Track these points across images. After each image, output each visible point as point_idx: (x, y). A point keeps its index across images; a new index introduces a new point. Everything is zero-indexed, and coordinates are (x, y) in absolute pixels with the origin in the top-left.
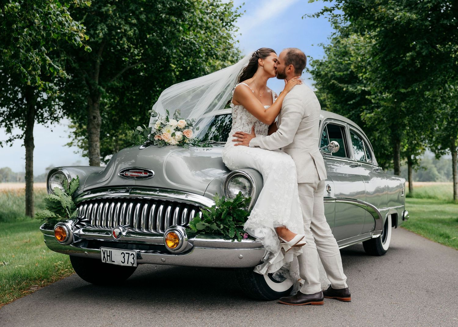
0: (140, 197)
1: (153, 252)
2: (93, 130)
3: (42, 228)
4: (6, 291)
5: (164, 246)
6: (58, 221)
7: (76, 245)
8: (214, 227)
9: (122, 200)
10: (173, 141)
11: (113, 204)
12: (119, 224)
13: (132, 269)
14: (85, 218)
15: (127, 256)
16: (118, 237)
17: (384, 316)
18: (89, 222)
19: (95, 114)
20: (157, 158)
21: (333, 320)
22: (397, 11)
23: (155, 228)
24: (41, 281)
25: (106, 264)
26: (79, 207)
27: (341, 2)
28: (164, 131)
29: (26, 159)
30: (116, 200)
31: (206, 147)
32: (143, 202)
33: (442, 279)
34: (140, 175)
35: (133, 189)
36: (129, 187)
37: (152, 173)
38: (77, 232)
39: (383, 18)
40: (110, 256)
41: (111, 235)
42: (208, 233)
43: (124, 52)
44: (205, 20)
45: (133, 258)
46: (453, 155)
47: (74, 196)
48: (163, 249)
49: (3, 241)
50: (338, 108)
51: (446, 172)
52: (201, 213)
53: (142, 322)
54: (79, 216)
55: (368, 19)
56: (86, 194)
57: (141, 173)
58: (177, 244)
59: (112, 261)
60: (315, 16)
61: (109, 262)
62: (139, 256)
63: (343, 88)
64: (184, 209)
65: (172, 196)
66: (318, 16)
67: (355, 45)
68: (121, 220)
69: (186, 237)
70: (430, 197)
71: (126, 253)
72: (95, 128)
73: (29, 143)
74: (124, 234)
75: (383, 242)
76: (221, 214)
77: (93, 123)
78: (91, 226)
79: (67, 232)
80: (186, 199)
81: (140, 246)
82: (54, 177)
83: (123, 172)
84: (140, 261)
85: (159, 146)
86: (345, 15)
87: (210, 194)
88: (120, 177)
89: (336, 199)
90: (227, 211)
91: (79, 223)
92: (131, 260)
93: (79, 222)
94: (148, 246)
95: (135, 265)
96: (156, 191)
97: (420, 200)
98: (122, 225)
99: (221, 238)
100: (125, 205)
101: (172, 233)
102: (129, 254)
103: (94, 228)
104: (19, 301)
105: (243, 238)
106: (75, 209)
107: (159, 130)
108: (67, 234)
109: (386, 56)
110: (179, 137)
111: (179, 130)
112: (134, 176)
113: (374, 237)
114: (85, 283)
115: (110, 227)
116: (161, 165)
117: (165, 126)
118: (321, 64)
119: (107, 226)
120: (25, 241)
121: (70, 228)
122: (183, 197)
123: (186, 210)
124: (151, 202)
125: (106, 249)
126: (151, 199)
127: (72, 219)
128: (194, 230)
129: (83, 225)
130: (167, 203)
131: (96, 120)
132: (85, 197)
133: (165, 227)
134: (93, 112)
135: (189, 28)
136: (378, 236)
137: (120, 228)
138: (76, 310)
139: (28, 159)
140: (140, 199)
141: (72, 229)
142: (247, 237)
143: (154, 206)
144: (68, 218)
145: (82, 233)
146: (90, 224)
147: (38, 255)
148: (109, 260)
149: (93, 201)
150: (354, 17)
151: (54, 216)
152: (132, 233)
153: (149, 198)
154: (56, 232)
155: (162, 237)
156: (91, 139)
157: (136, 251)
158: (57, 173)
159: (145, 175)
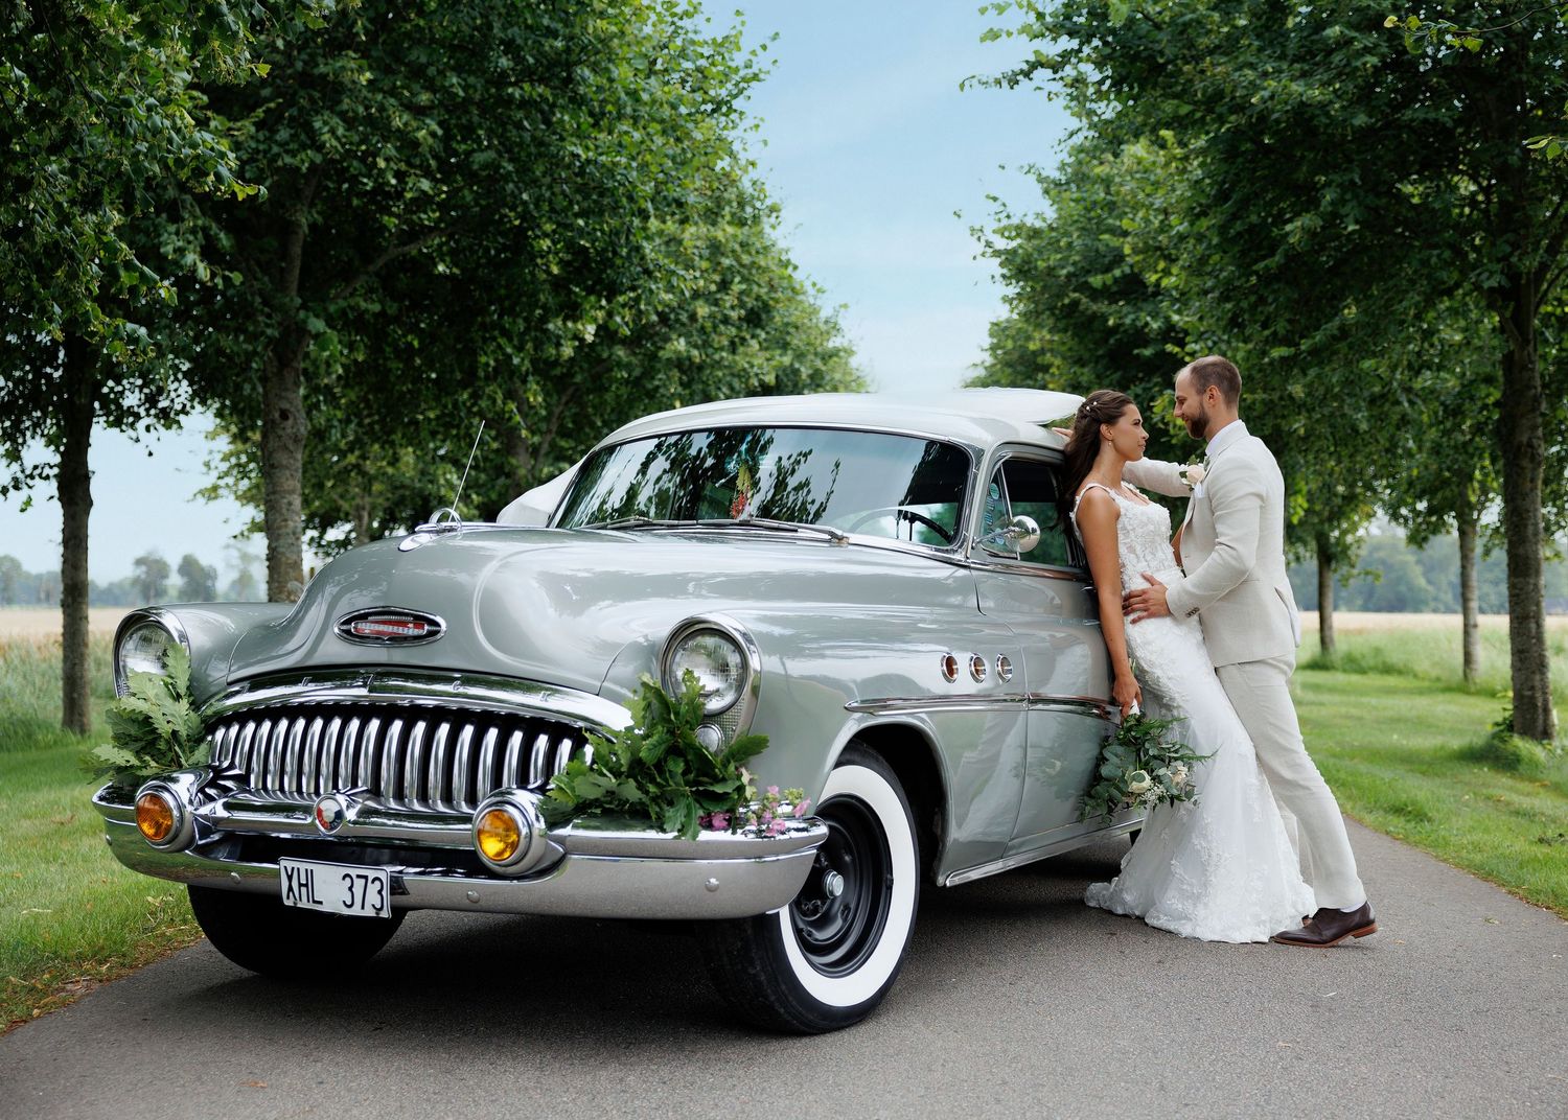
0: (404, 700)
1: (444, 874)
2: (282, 458)
3: (100, 799)
5: (475, 852)
6: (145, 779)
7: (204, 851)
8: (631, 791)
9: (346, 711)
11: (318, 724)
12: (335, 786)
13: (375, 926)
14: (232, 766)
15: (359, 884)
16: (331, 826)
17: (1162, 1088)
18: (243, 780)
19: (285, 405)
20: (462, 576)
21: (998, 1101)
22: (1265, 75)
23: (448, 798)
24: (101, 963)
25: (295, 909)
26: (212, 730)
27: (1089, 42)
29: (65, 542)
30: (327, 711)
32: (411, 715)
34: (400, 630)
35: (380, 676)
36: (370, 669)
37: (437, 624)
38: (205, 810)
39: (1219, 95)
40: (307, 885)
41: (309, 820)
42: (612, 811)
43: (383, 197)
44: (645, 97)
45: (380, 892)
47: (197, 694)
48: (472, 864)
50: (1084, 379)
52: (589, 750)
54: (213, 761)
55: (1176, 96)
56: (237, 692)
57: (404, 624)
58: (514, 846)
59: (314, 902)
60: (1005, 84)
61: (304, 904)
62: (397, 886)
63: (1106, 317)
64: (535, 738)
65: (505, 698)
66: (1013, 82)
67: (1138, 176)
68: (343, 772)
69: (542, 825)
70: (1388, 669)
71: (359, 876)
72: (286, 448)
73: (74, 492)
74: (351, 815)
77: (280, 432)
78: (249, 792)
79: (176, 813)
80: (545, 705)
81: (402, 853)
82: (136, 637)
83: (347, 622)
84: (402, 900)
86: (1101, 82)
87: (618, 688)
88: (340, 637)
89: (1029, 701)
91: (212, 784)
92: (373, 898)
93: (213, 780)
94: (429, 854)
95: (385, 914)
96: (450, 680)
97: (1354, 679)
98: (345, 786)
100: (355, 725)
101: (497, 812)
102: (366, 877)
103: (262, 797)
104: (29, 1029)
105: (708, 825)
106: (203, 739)
108: (175, 819)
109: (1234, 217)
112: (384, 633)
114: (237, 971)
115: (309, 794)
116: (467, 601)
118: (1035, 233)
119: (299, 790)
120: (58, 818)
121: (185, 798)
122: (535, 700)
123: (542, 741)
124: (434, 716)
125: (296, 865)
126: (436, 708)
127: (194, 768)
128: (568, 801)
129: (226, 790)
130: (484, 719)
131: (290, 422)
132: (230, 702)
133: (480, 794)
134: (281, 398)
137: (338, 797)
139: (70, 544)
140: (403, 708)
141: (191, 802)
142: (725, 824)
143: (444, 729)
144: (180, 766)
145: (222, 813)
146: (249, 786)
148: (304, 898)
149: (256, 714)
150: (1131, 88)
151: (134, 761)
152: (376, 813)
153: (430, 702)
154: (140, 810)
155: (469, 826)
156: (274, 485)
157: (390, 869)
158: (146, 627)
159: (417, 632)
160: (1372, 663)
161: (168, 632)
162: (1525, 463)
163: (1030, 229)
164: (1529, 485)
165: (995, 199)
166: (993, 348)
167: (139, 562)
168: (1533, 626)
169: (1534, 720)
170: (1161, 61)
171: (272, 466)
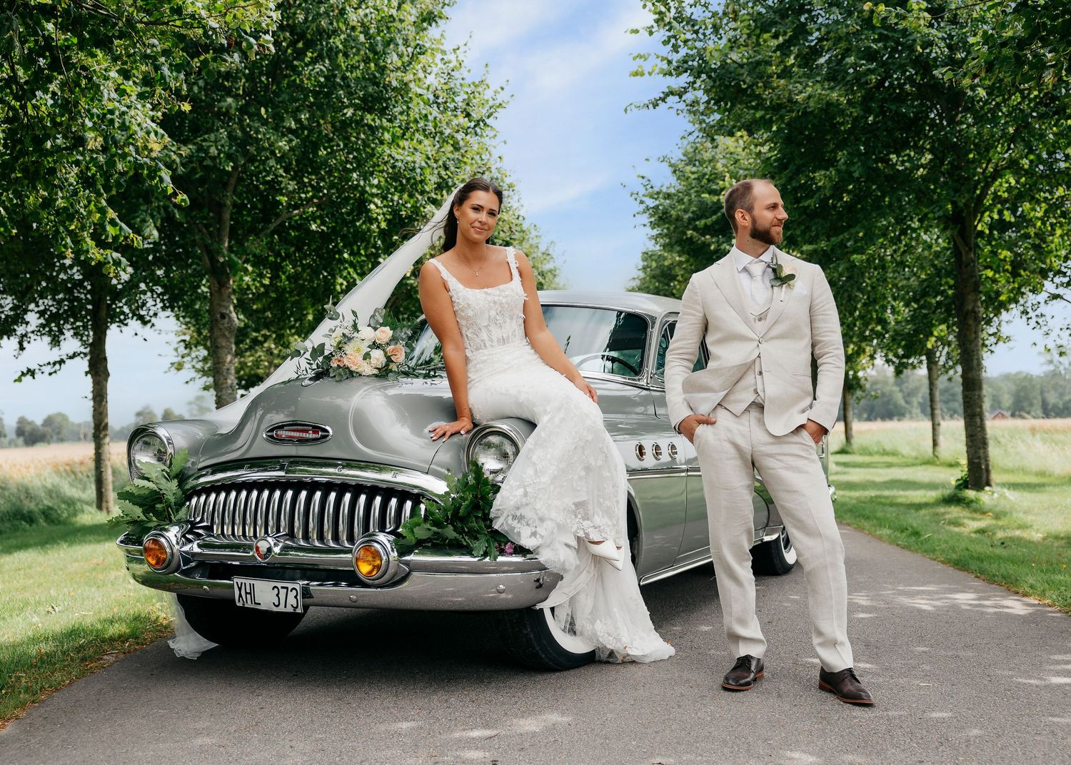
0: (307, 477)
1: (335, 585)
2: (223, 342)
3: (122, 542)
4: (55, 664)
5: (354, 571)
6: (149, 529)
7: (186, 573)
8: (450, 532)
9: (272, 485)
10: (367, 369)
11: (255, 494)
12: (266, 532)
13: (293, 618)
14: (202, 521)
15: (283, 592)
16: (265, 557)
18: (209, 529)
19: (223, 310)
20: (340, 401)
23: (336, 538)
24: (123, 642)
25: (243, 608)
26: (189, 499)
27: (699, 77)
28: (349, 348)
29: (94, 399)
30: (260, 486)
31: (430, 377)
32: (312, 487)
33: (898, 620)
34: (304, 435)
35: (291, 463)
36: (286, 460)
37: (326, 431)
38: (186, 548)
40: (251, 593)
41: (251, 553)
42: (438, 545)
45: (296, 597)
46: (929, 369)
47: (182, 477)
48: (352, 578)
49: (53, 562)
51: (921, 400)
52: (423, 507)
53: (315, 718)
54: (190, 517)
56: (204, 475)
57: (307, 431)
58: (379, 567)
59: (255, 603)
60: (651, 106)
61: (249, 605)
62: (306, 593)
63: (709, 245)
64: (389, 500)
65: (370, 476)
66: (655, 105)
68: (271, 523)
69: (396, 554)
70: (885, 453)
71: (282, 587)
72: (224, 335)
73: (98, 368)
74: (277, 550)
75: (785, 548)
76: (459, 508)
77: (221, 327)
78: (213, 536)
79: (168, 550)
80: (394, 480)
81: (308, 573)
82: (141, 443)
83: (271, 431)
84: (309, 601)
85: (337, 378)
86: (708, 102)
87: (439, 469)
88: (267, 440)
89: (688, 471)
90: (472, 502)
91: (190, 532)
92: (292, 601)
93: (191, 530)
94: (325, 573)
95: (299, 610)
96: (335, 466)
97: (867, 459)
98: (272, 532)
99: (463, 554)
100: (277, 494)
101: (367, 547)
102: (287, 588)
103: (221, 539)
104: (82, 682)
105: (502, 552)
106: (184, 504)
107: (340, 349)
108: (168, 554)
109: (790, 180)
110: (378, 360)
111: (378, 347)
112: (294, 437)
113: (767, 539)
115: (250, 537)
116: (345, 416)
117: (350, 339)
118: (668, 196)
119: (244, 535)
120: (95, 561)
121: (174, 541)
122: (387, 476)
123: (394, 502)
124: (327, 488)
125: (244, 581)
126: (328, 482)
127: (179, 523)
128: (411, 539)
129: (199, 535)
130: (357, 489)
131: (226, 320)
132: (202, 480)
133: (356, 535)
134: (220, 306)
135: (404, 134)
136: (774, 537)
137: (269, 539)
138: (189, 699)
139: (97, 398)
140: (307, 483)
141: (178, 543)
142: (512, 551)
143: (333, 495)
144: (171, 520)
145: (196, 550)
146: (213, 532)
147: (119, 590)
148: (249, 601)
149: (216, 488)
150: (726, 104)
151: (143, 518)
152: (292, 548)
153: (323, 479)
154: (146, 550)
155: (349, 556)
156: (218, 358)
157: (301, 583)
158: (147, 435)
159: (315, 436)
160: (876, 449)
161: (160, 438)
162: (971, 322)
163: (665, 193)
164: (973, 336)
165: (643, 177)
166: (644, 268)
167: (138, 414)
168: (978, 420)
169: (980, 477)
170: (744, 87)
171: (217, 347)
